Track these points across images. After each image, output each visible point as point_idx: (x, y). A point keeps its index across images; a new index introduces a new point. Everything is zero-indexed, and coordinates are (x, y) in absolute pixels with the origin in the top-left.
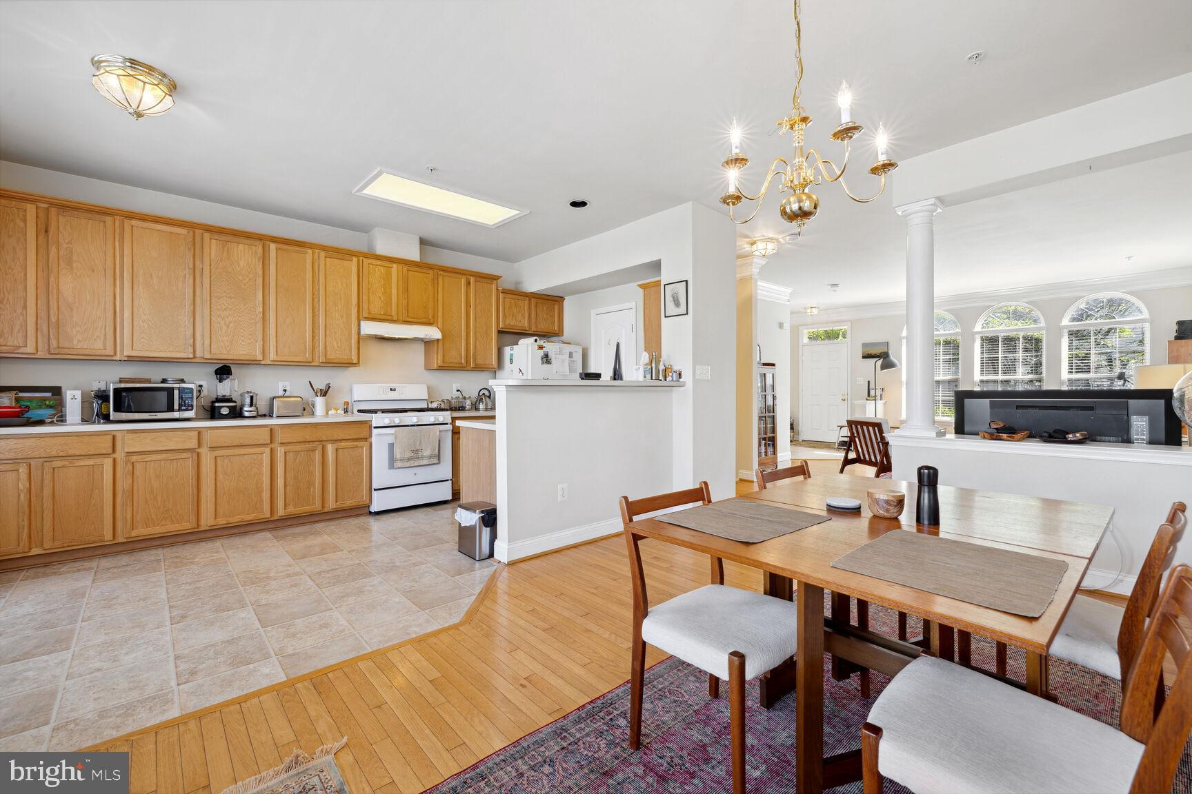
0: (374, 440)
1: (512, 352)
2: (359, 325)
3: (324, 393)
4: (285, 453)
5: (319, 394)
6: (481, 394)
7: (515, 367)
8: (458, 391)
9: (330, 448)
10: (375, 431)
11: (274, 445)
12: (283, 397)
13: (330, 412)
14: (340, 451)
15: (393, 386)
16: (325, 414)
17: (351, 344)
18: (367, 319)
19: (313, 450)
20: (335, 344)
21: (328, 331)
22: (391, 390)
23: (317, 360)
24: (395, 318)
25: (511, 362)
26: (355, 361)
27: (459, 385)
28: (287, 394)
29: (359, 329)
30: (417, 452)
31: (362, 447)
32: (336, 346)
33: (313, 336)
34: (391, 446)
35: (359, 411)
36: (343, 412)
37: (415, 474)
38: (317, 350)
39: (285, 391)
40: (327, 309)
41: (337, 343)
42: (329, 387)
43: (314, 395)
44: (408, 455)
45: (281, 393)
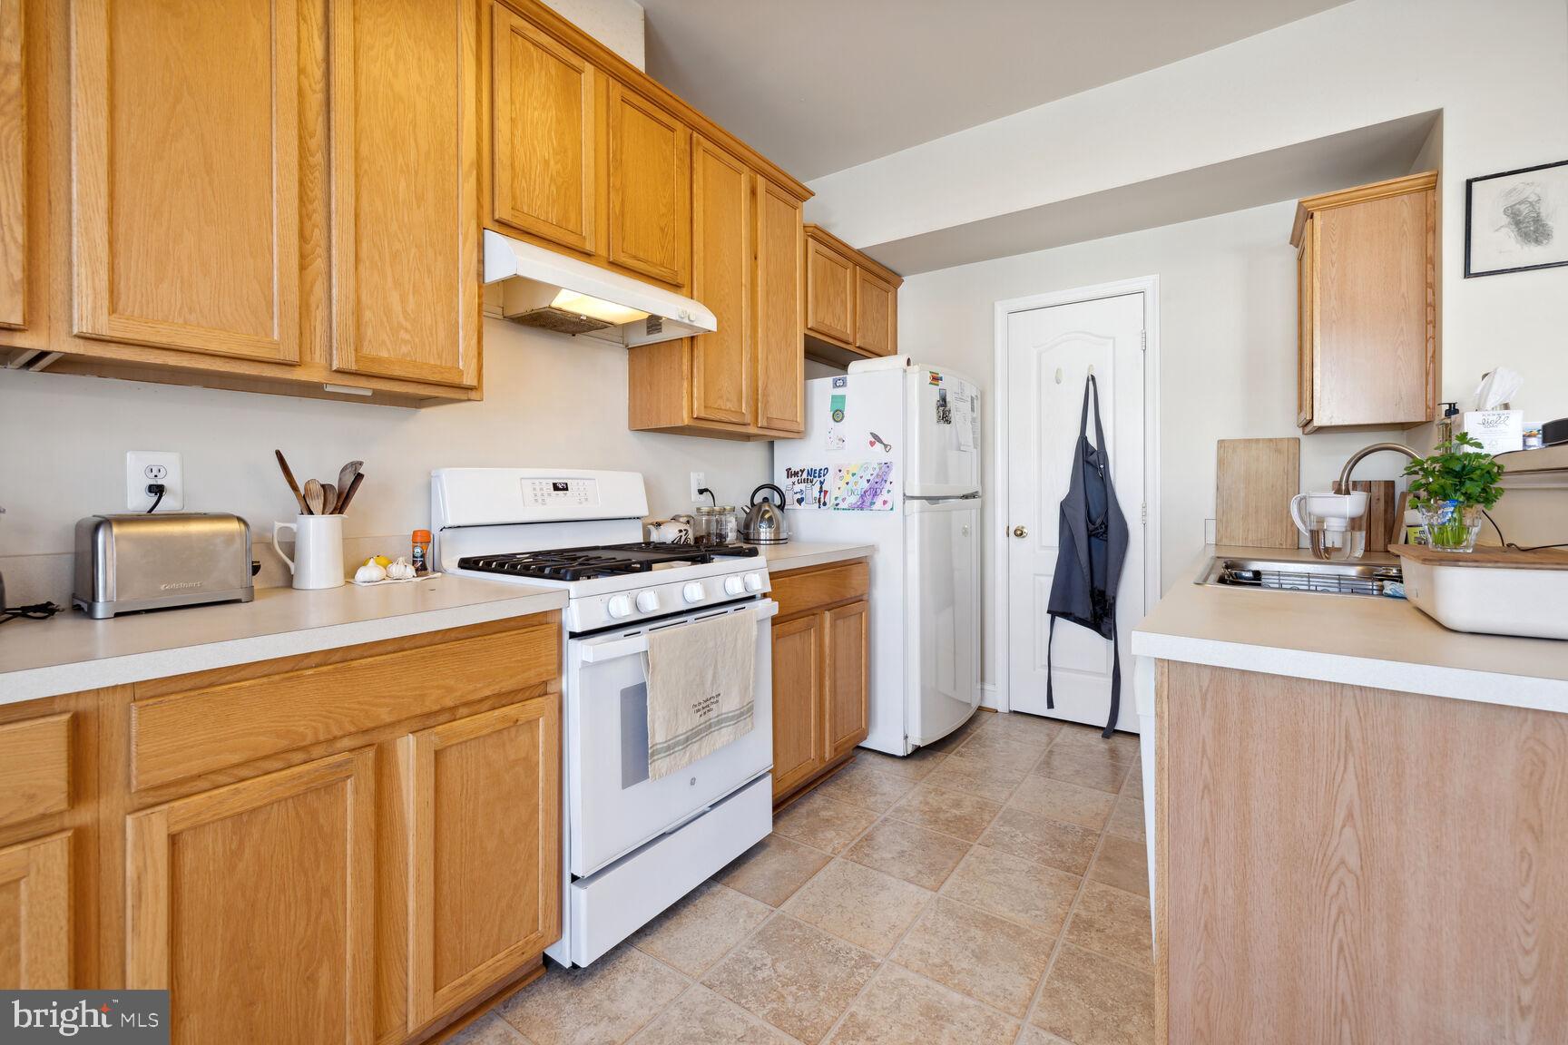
0: (572, 684)
1: (839, 391)
2: (481, 246)
3: (339, 499)
4: (173, 840)
5: (316, 505)
6: (758, 499)
7: (856, 427)
8: (701, 492)
9: (408, 750)
10: (578, 653)
11: (98, 812)
12: (150, 517)
13: (362, 574)
14: (451, 759)
15: (560, 475)
16: (341, 581)
17: (452, 308)
18: (505, 227)
19: (329, 786)
20: (394, 298)
21: (365, 245)
22: (556, 487)
23: (319, 357)
24: (589, 247)
25: (838, 415)
26: (469, 380)
27: (702, 475)
28: (167, 504)
29: (481, 262)
30: (705, 707)
31: (532, 723)
32: (397, 308)
33: (302, 256)
34: (636, 699)
35: (466, 564)
36: (411, 571)
37: (693, 782)
38: (319, 315)
39: (157, 490)
40: (364, 150)
41: (403, 300)
42: (359, 477)
43: (296, 506)
44: (689, 721)
45: (139, 501)
